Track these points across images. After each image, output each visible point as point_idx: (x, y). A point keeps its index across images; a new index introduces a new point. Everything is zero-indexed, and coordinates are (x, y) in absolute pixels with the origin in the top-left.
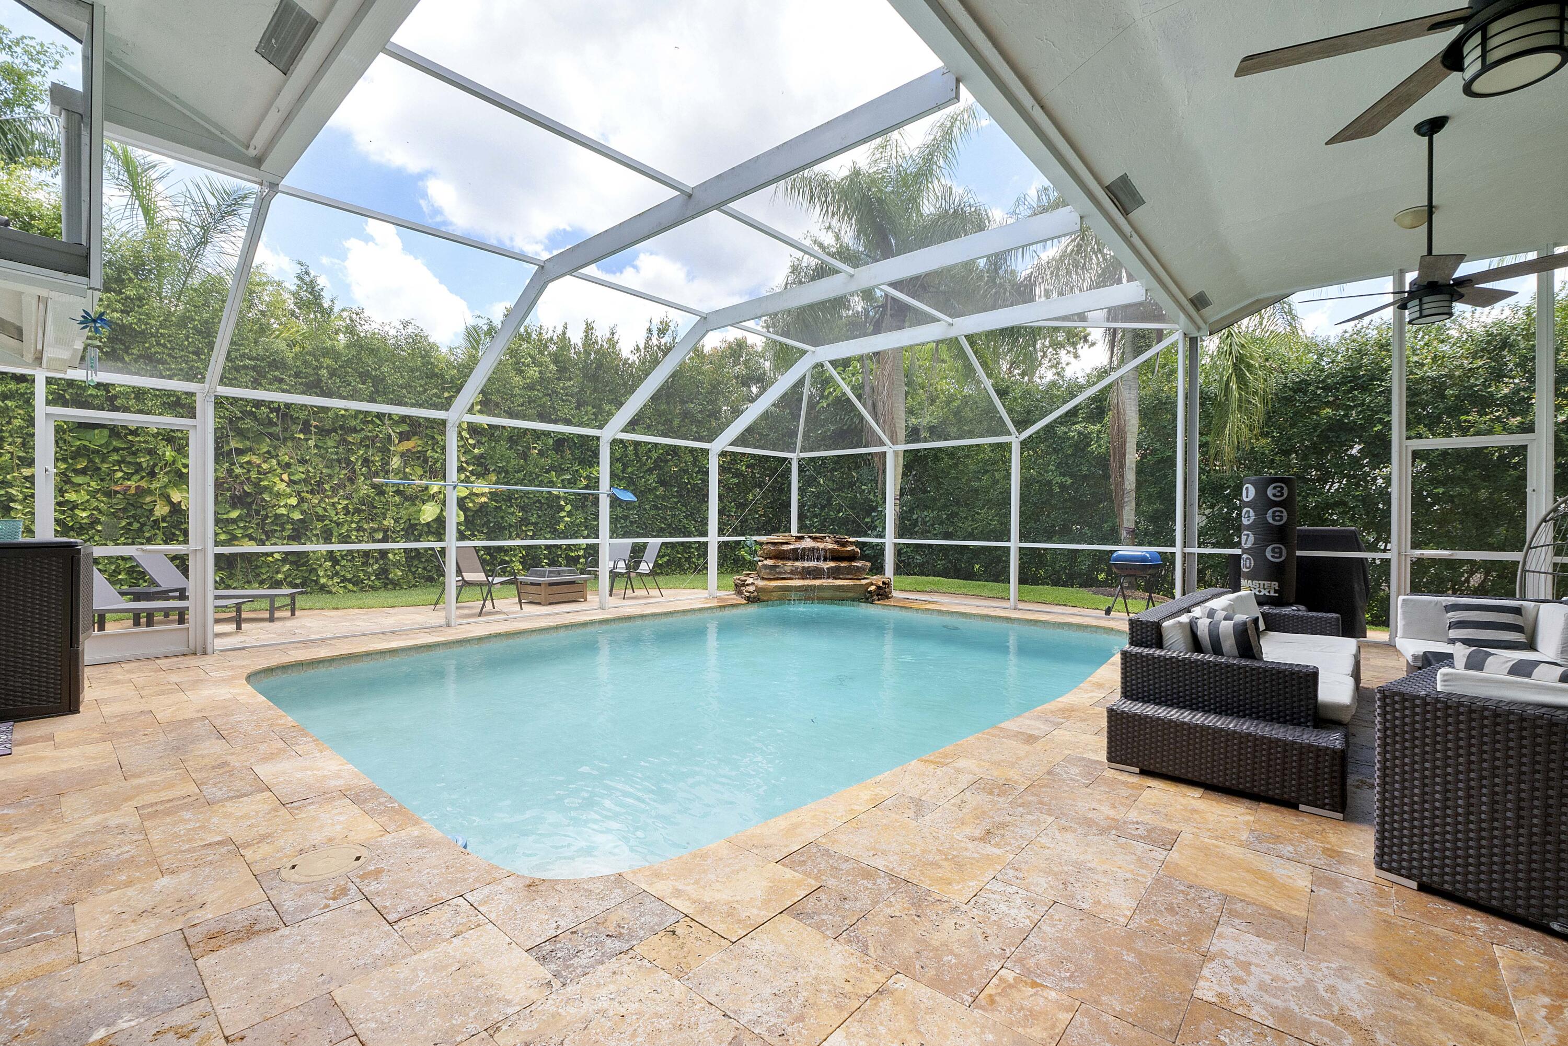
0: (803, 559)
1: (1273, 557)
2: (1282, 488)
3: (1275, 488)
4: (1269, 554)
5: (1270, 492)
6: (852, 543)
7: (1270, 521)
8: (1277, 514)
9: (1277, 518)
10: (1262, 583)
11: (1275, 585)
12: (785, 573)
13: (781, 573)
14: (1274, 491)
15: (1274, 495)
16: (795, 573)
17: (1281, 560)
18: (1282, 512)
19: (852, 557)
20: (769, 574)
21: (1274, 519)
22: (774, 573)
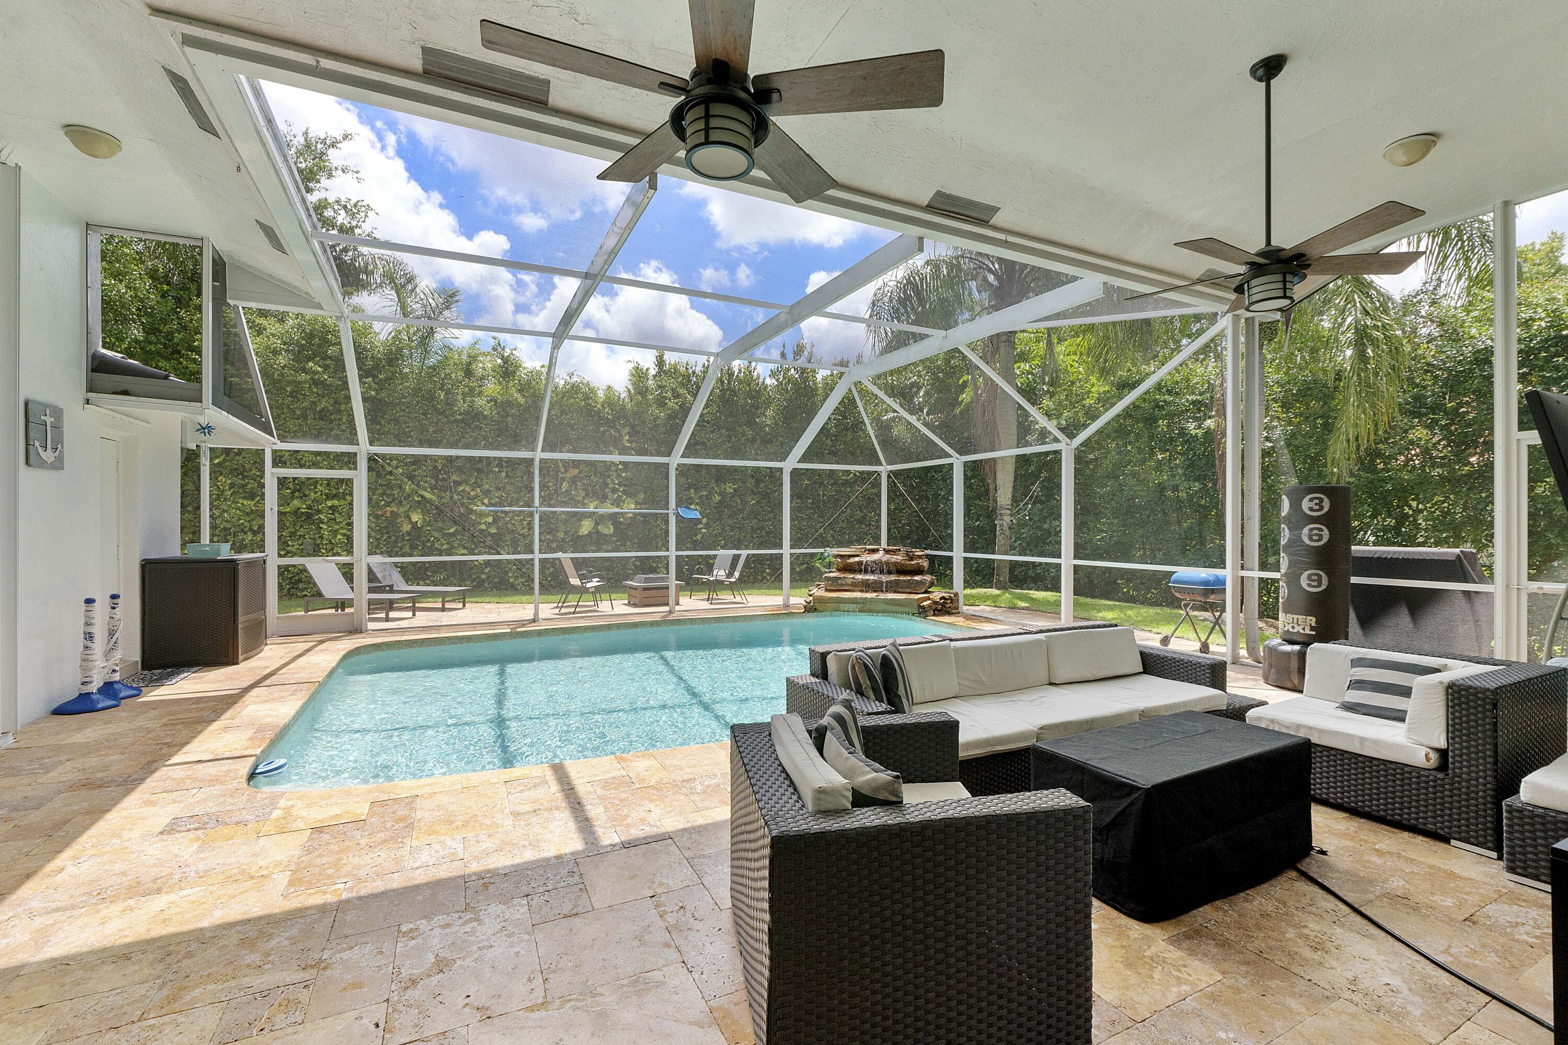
0: (866, 572)
1: (1309, 585)
2: (1321, 500)
3: (1311, 500)
4: (1304, 582)
5: (1306, 504)
6: (920, 557)
7: (1306, 540)
8: (1315, 532)
9: (1315, 538)
10: (1296, 617)
11: (1312, 620)
12: (847, 585)
13: (842, 585)
14: (1312, 504)
15: (1311, 509)
16: (855, 586)
17: (1319, 589)
18: (1321, 530)
19: (919, 571)
20: (831, 585)
21: (1311, 539)
22: (835, 585)
